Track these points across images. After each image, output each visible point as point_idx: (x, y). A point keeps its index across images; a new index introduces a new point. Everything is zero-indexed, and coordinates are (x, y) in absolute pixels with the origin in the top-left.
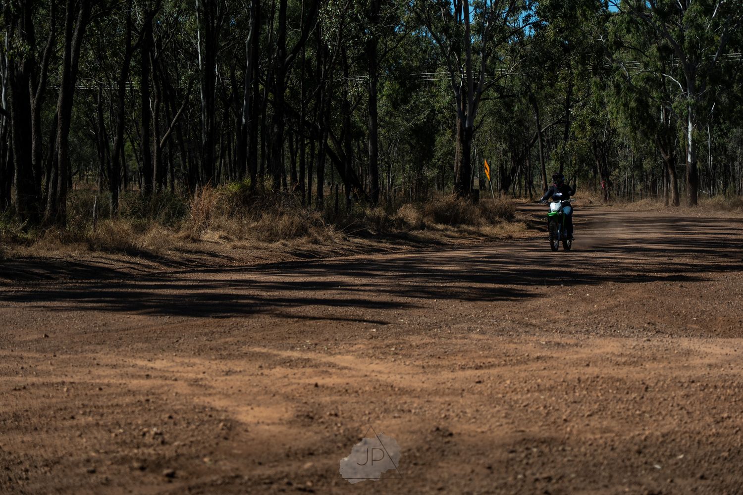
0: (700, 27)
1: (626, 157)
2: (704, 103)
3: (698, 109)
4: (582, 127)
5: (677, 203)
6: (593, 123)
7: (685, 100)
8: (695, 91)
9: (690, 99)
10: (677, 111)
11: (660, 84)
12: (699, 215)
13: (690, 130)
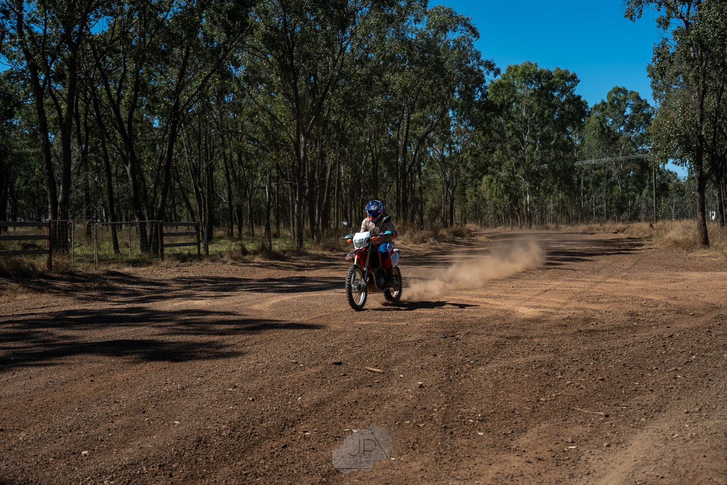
0: (532, 155)
1: (490, 210)
2: (533, 186)
3: (531, 189)
4: (471, 197)
5: (521, 228)
6: (476, 195)
7: (526, 185)
8: (530, 181)
9: (527, 184)
10: (523, 190)
11: (514, 179)
12: (532, 232)
13: (528, 198)
